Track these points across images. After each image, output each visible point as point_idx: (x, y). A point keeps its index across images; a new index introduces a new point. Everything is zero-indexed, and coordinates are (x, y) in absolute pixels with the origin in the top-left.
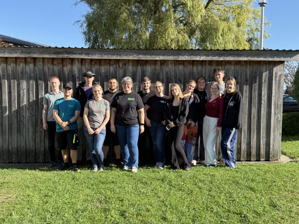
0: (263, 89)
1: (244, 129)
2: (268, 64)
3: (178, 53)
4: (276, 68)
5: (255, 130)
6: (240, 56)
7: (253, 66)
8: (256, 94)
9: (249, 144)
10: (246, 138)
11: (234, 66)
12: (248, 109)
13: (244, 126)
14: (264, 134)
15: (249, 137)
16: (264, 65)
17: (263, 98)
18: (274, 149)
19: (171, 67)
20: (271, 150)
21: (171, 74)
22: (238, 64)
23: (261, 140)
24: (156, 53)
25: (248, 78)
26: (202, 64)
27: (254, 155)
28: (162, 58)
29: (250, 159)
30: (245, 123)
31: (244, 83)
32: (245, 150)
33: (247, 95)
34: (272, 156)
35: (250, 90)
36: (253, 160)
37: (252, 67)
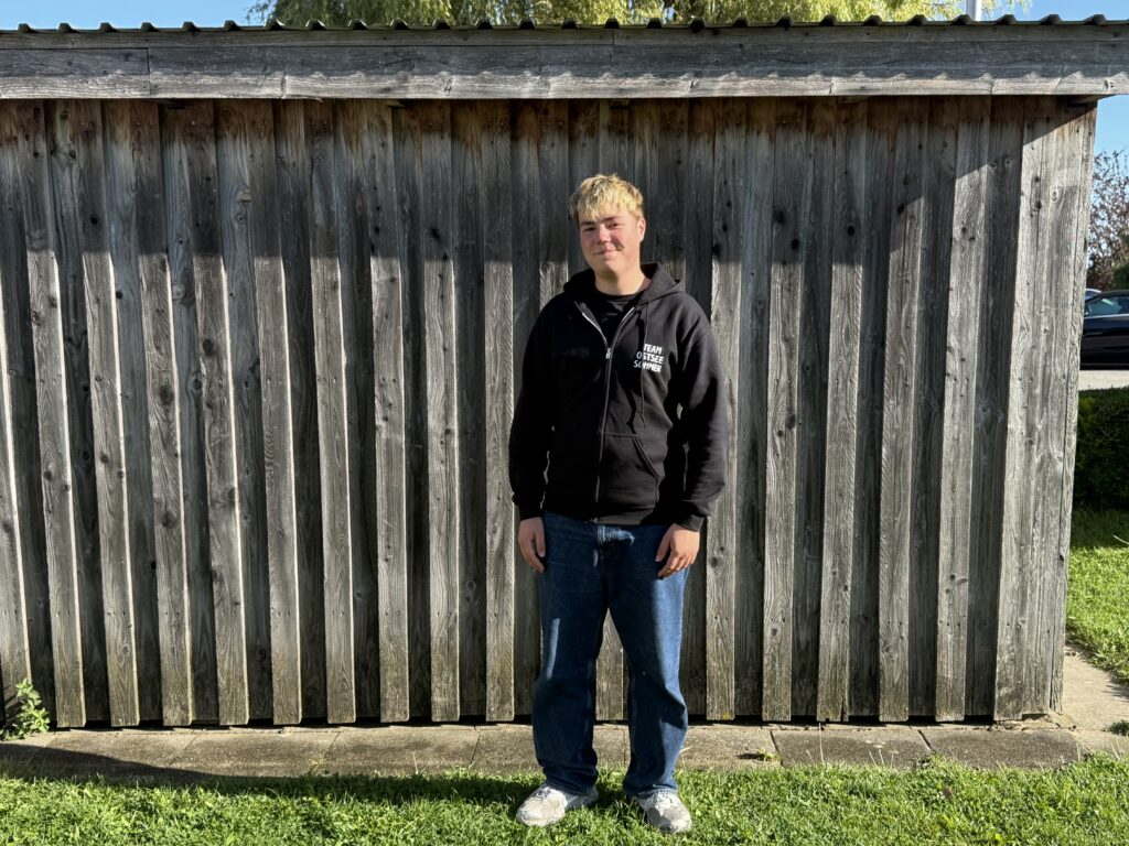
0: (954, 282)
1: (838, 534)
2: (987, 124)
3: (396, 53)
4: (1037, 143)
5: (901, 536)
6: (802, 68)
7: (895, 138)
8: (910, 311)
9: (867, 621)
10: (849, 583)
11: (772, 140)
12: (859, 410)
13: (838, 510)
14: (960, 564)
15: (869, 580)
16: (963, 129)
17: (952, 340)
18: (1020, 650)
19: (378, 150)
20: (1003, 658)
21: (381, 194)
22: (798, 127)
23: (943, 599)
24: (254, 53)
25: (862, 217)
26: (571, 127)
27: (896, 687)
28: (298, 87)
29: (876, 708)
30: (841, 495)
31: (832, 243)
32: (843, 658)
33: (852, 321)
34: (1010, 697)
35: (873, 289)
36: (894, 720)
37: (883, 144)
